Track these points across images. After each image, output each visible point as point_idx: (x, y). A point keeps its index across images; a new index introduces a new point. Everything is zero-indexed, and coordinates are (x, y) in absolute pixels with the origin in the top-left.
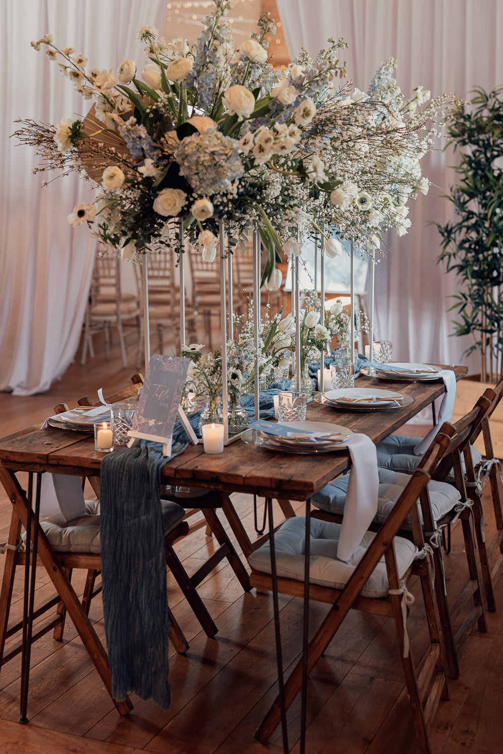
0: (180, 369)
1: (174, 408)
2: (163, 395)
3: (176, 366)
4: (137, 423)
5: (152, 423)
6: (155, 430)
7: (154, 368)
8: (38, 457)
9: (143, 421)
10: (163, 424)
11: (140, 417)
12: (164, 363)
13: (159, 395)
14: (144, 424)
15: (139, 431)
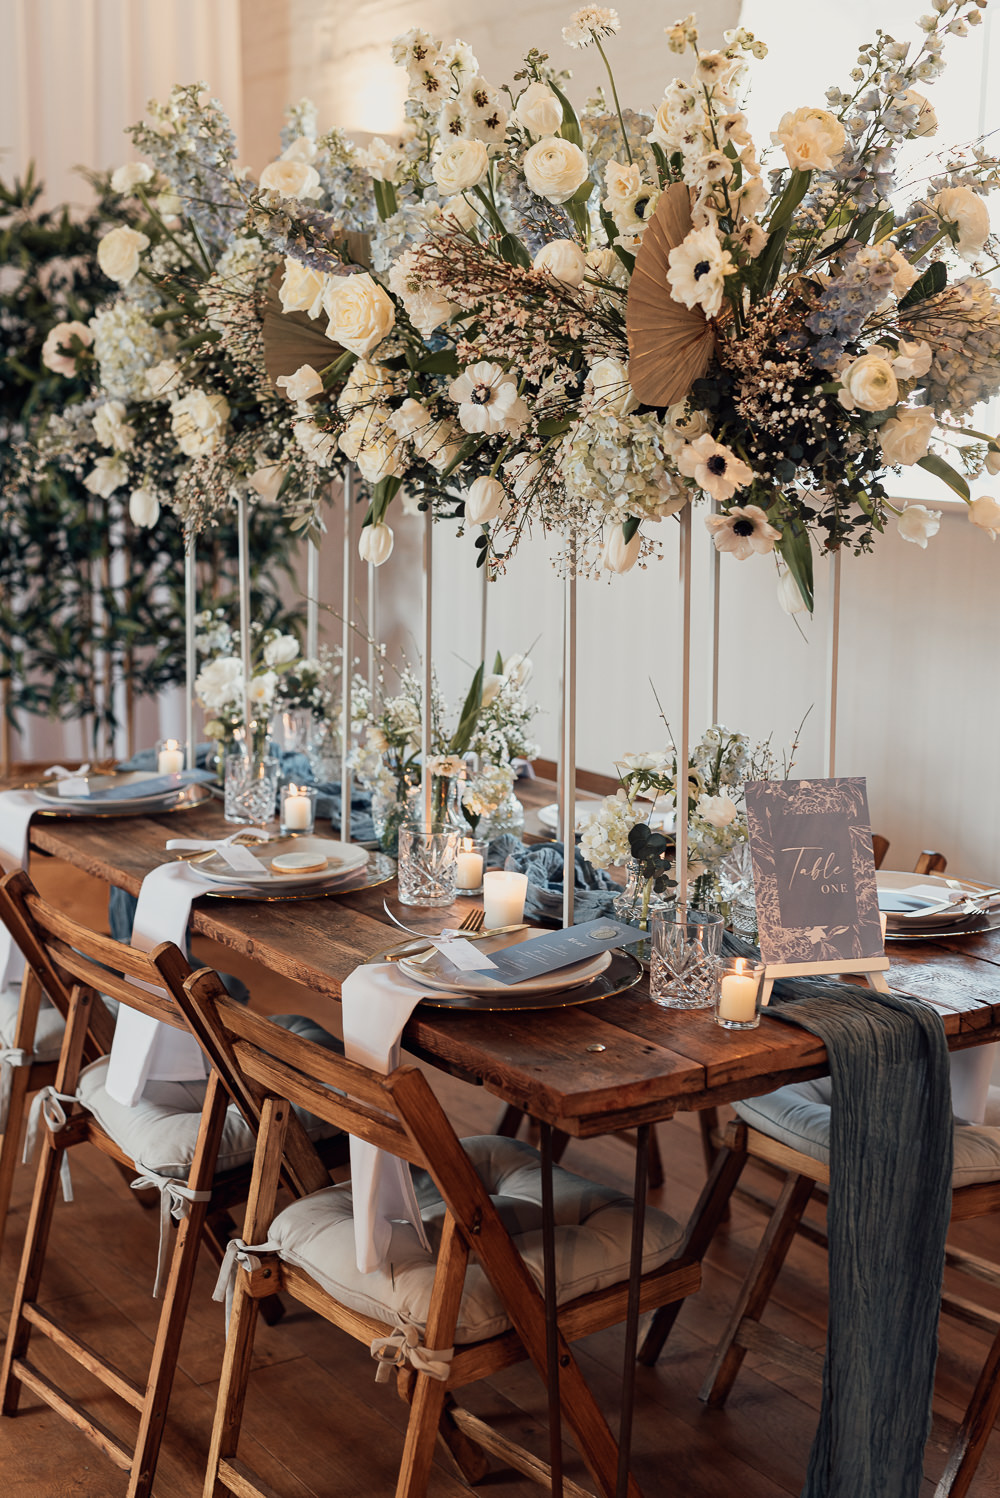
0: (846, 805)
1: (866, 891)
2: (821, 866)
3: (828, 799)
4: (773, 944)
5: (816, 934)
6: (832, 949)
7: (768, 814)
8: (685, 1081)
9: (788, 935)
10: (851, 929)
11: (776, 928)
12: (791, 799)
13: (809, 869)
14: (796, 943)
15: (788, 961)
